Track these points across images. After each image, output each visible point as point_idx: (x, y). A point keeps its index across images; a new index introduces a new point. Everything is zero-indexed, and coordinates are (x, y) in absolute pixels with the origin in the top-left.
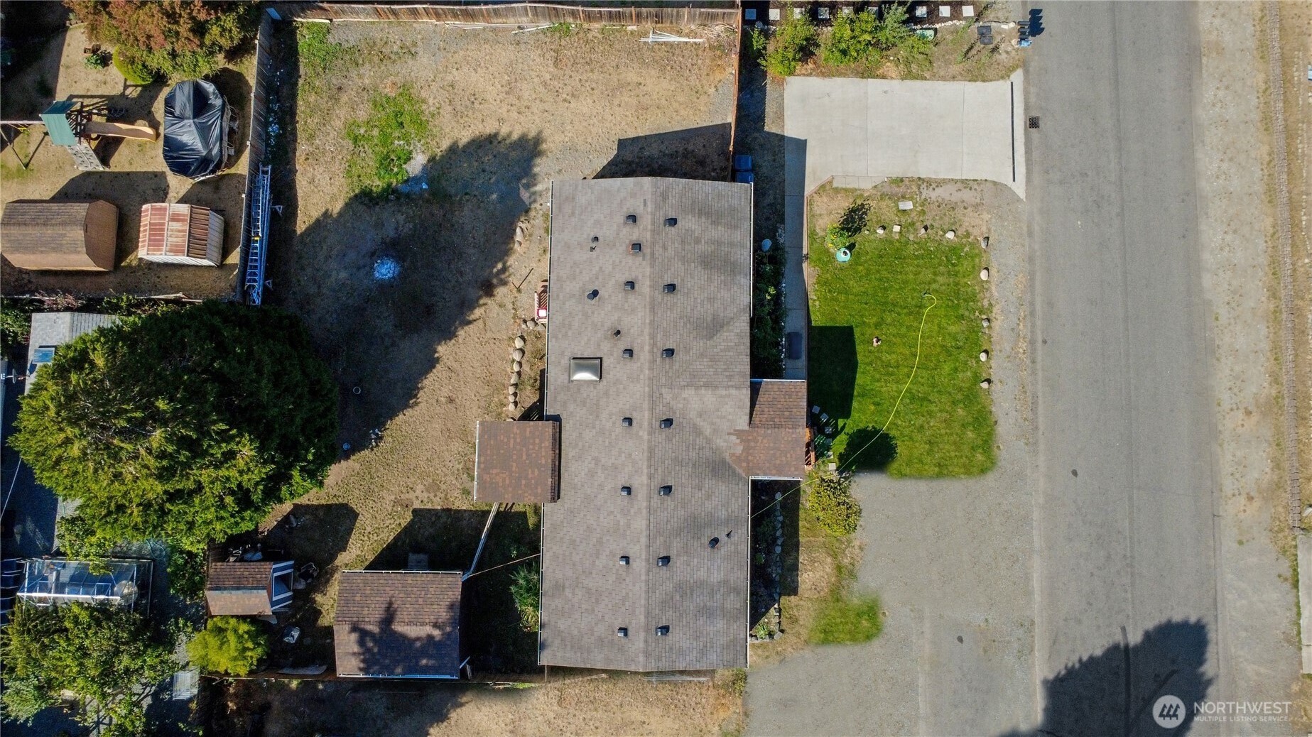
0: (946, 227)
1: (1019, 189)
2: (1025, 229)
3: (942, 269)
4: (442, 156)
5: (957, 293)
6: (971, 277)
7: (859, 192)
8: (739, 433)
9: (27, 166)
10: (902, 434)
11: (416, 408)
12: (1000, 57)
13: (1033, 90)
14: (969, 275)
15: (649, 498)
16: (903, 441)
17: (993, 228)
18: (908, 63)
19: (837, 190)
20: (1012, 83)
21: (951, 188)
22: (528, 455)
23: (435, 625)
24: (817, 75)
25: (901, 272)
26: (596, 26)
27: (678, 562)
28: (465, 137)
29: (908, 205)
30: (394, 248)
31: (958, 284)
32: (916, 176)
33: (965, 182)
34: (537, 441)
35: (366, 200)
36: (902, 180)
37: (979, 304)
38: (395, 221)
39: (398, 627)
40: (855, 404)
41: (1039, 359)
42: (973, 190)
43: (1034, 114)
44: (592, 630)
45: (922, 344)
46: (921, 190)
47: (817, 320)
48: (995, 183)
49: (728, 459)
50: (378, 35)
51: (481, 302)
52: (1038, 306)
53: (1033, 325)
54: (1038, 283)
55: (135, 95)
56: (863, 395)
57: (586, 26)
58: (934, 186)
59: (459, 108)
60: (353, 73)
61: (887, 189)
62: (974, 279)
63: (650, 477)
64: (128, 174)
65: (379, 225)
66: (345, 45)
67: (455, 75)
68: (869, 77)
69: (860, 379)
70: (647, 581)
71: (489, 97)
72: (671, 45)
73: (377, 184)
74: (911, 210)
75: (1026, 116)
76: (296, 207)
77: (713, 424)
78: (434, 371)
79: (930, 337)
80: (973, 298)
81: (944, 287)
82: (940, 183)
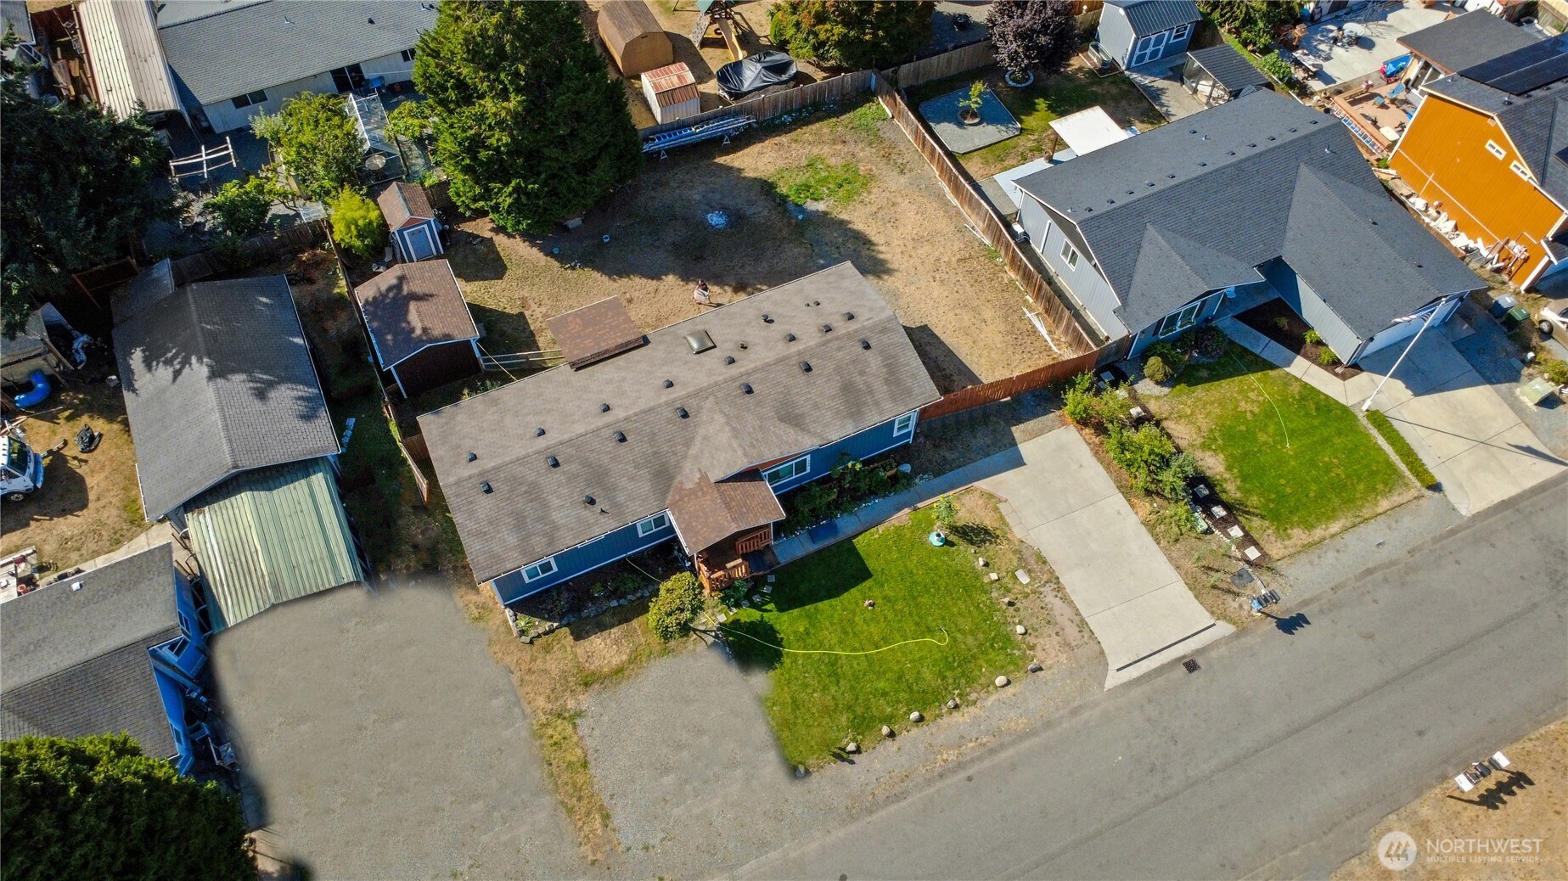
0: (1025, 622)
1: (1113, 680)
2: (1076, 704)
3: (981, 636)
4: (832, 219)
5: (966, 661)
6: (991, 669)
7: (1007, 529)
8: (704, 477)
9: (675, 10)
10: (790, 669)
11: (611, 282)
12: (1231, 601)
13: (1223, 650)
14: (991, 666)
15: (607, 426)
16: (783, 675)
17: (1055, 671)
18: (1161, 521)
19: (996, 509)
20: (1214, 625)
21: (1068, 612)
22: (604, 334)
23: (425, 330)
24: (1091, 449)
25: (953, 599)
26: (1012, 275)
27: (558, 475)
28: (859, 225)
29: (1024, 579)
30: (737, 219)
31: (975, 659)
32: (1057, 574)
33: (1082, 624)
34: (619, 334)
35: (766, 188)
36: (1045, 562)
37: (968, 689)
38: (761, 211)
39: (413, 306)
40: (796, 612)
41: (948, 781)
42: (1080, 634)
43: (1200, 661)
44: (464, 437)
45: (892, 650)
46: (1047, 585)
47: (860, 543)
48: (1102, 652)
49: (676, 481)
50: (902, 147)
51: (726, 288)
52: (1003, 755)
53: (980, 758)
54: (1027, 744)
55: (763, 43)
56: (809, 617)
57: (1007, 268)
58: (1060, 595)
59: (880, 215)
60: (861, 145)
61: (1026, 554)
62: (990, 672)
63: (627, 419)
64: (702, 60)
65: (751, 203)
66: (881, 133)
67: (904, 204)
68: (1123, 493)
69: (823, 605)
70: (528, 456)
71: (901, 230)
72: (1035, 331)
73: (783, 189)
74: (1021, 583)
75: (1192, 655)
76: (734, 152)
77: (702, 452)
78: (650, 281)
79: (904, 653)
80: (970, 681)
81: (963, 646)
82: (1065, 599)
